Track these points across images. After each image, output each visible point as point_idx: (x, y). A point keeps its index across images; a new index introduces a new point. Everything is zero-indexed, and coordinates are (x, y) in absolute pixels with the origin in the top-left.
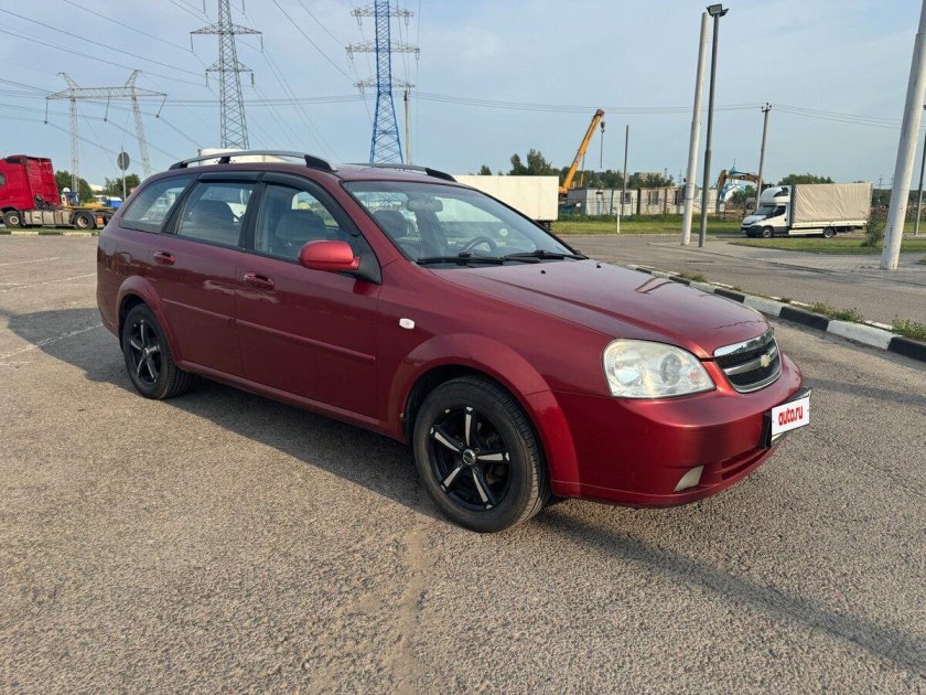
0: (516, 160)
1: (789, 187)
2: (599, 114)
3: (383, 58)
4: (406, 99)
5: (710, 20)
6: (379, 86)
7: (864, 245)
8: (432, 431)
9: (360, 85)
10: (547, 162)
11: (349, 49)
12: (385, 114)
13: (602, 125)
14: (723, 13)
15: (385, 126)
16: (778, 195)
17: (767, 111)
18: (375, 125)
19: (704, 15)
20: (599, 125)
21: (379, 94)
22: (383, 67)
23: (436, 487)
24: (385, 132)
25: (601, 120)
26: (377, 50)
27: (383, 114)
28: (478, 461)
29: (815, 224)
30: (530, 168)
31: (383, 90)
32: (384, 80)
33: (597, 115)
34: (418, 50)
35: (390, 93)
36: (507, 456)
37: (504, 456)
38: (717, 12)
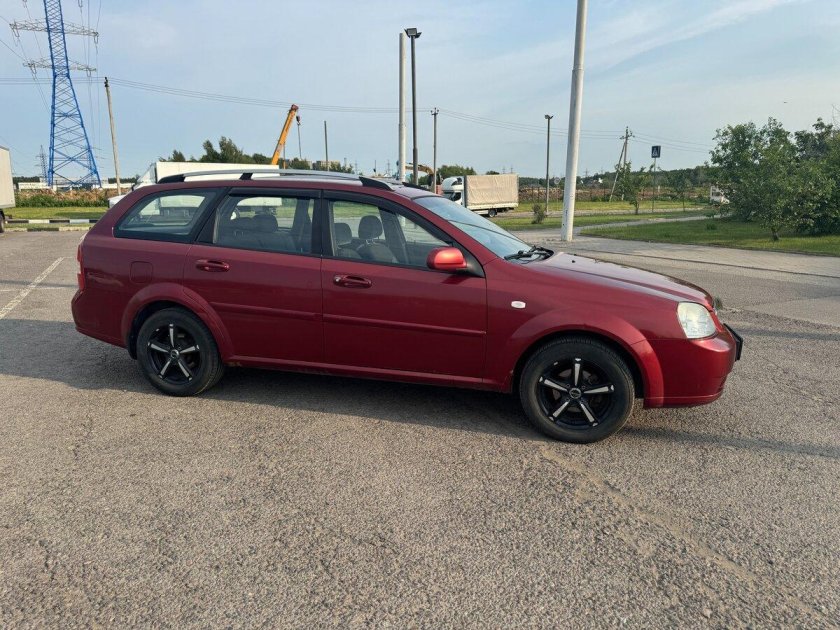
0: (208, 146)
1: (462, 178)
2: (294, 109)
3: (57, 39)
4: (106, 86)
5: (407, 40)
6: (53, 67)
7: (534, 223)
8: (541, 379)
9: (31, 65)
10: (239, 148)
11: (14, 26)
12: (65, 97)
13: (298, 119)
14: (418, 36)
15: (65, 109)
16: (454, 184)
17: (435, 114)
18: (53, 107)
19: (401, 35)
20: (295, 119)
21: (55, 76)
22: (57, 49)
23: (545, 419)
24: (66, 115)
25: (296, 114)
26: (49, 30)
27: (60, 96)
28: (584, 396)
29: (482, 207)
30: (223, 155)
31: (60, 71)
32: (60, 61)
33: (292, 109)
34: (96, 34)
35: (68, 76)
36: (612, 388)
37: (609, 388)
38: (414, 34)
